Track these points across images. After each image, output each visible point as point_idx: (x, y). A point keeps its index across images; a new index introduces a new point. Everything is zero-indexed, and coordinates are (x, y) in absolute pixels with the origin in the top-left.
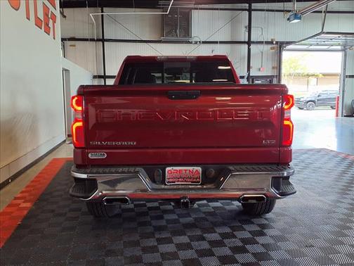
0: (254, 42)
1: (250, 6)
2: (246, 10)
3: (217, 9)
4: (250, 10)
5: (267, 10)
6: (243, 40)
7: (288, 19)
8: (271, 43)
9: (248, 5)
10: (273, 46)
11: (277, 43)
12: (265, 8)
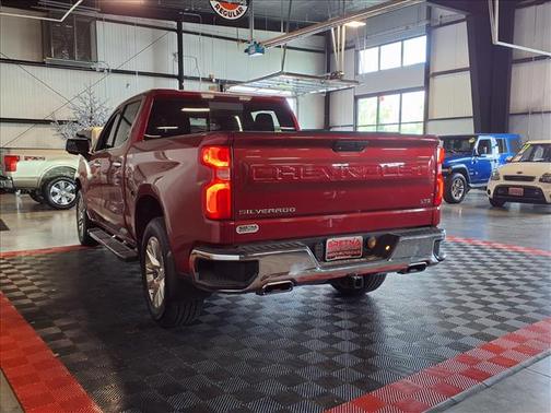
0: (186, 78)
1: (180, 26)
2: (173, 30)
3: (133, 24)
4: (180, 32)
5: (203, 35)
6: (171, 73)
7: (246, 51)
8: (210, 80)
9: (175, 23)
10: (212, 85)
11: (217, 81)
12: (201, 31)
